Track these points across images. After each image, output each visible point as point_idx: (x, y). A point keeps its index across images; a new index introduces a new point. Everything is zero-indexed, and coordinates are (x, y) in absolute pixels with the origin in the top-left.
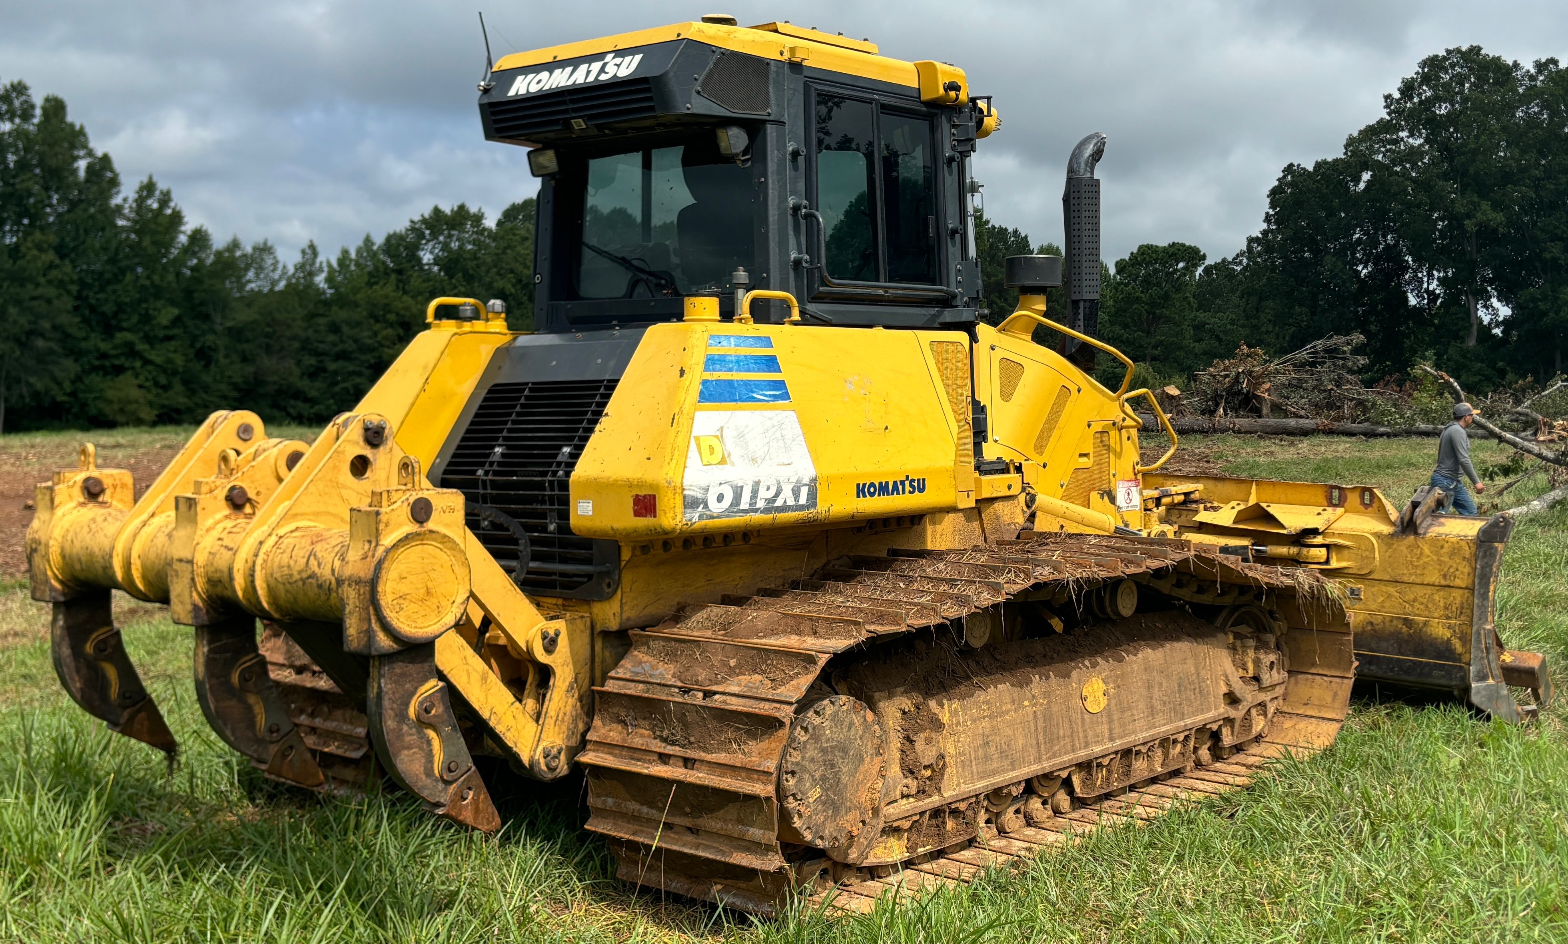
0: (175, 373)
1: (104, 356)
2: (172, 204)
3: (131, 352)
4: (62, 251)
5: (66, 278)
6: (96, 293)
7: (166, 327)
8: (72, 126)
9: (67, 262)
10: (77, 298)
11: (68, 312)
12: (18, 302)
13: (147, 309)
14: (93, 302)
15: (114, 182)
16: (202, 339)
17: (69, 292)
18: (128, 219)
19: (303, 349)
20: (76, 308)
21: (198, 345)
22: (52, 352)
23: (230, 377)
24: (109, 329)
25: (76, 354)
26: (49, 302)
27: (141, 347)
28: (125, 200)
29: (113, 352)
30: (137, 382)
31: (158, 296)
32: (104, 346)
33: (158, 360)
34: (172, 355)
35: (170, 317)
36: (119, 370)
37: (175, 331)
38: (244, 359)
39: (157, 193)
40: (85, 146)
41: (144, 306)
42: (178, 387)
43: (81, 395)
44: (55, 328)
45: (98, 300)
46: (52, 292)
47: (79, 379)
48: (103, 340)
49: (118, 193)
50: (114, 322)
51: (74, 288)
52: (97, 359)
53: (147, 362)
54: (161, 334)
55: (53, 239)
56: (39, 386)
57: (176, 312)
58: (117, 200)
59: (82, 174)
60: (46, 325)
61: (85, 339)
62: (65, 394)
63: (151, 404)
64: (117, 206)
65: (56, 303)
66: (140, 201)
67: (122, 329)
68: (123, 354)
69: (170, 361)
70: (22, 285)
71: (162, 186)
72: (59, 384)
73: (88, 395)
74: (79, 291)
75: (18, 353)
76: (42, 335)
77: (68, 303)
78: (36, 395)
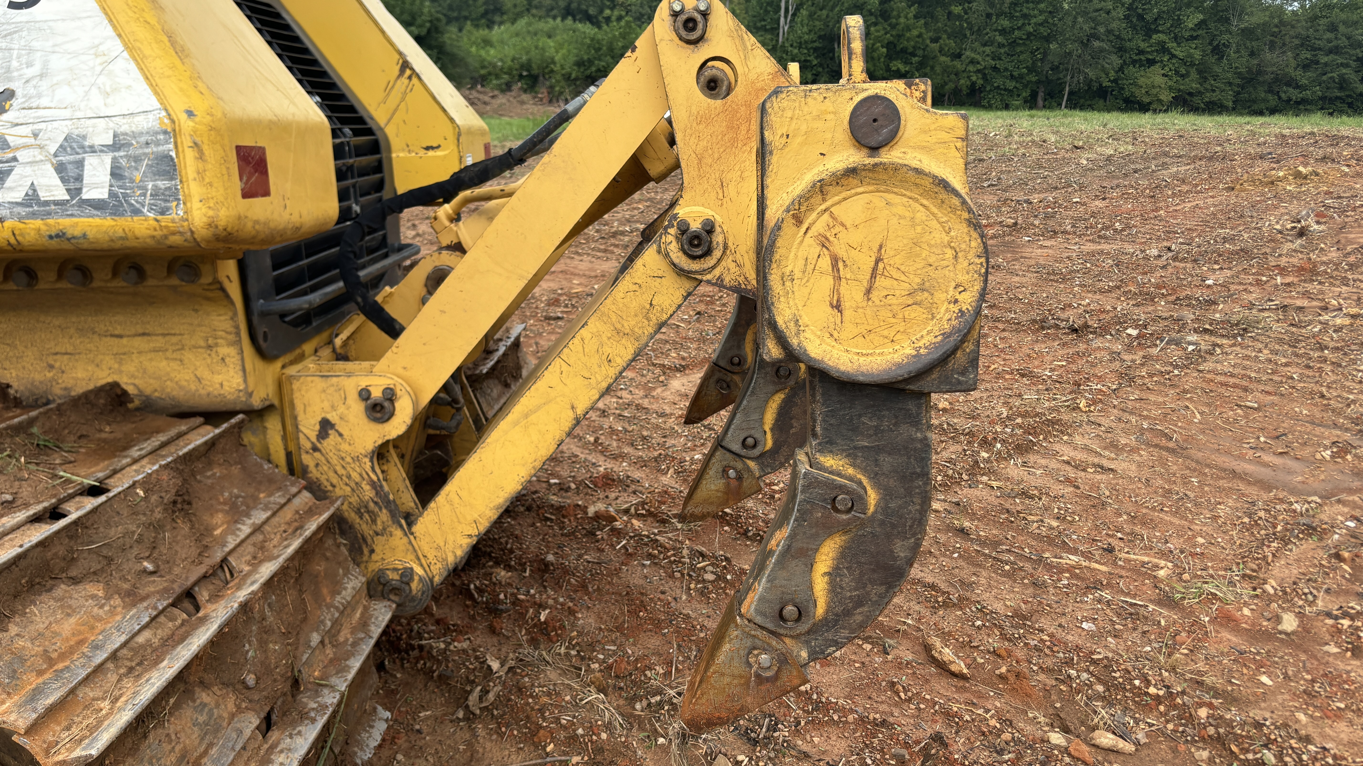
0: (1192, 65)
1: (1141, 52)
3: (1163, 49)
6: (1143, 5)
7: (1192, 29)
10: (1128, 9)
11: (1120, 20)
12: (1085, 13)
13: (1179, 16)
14: (1140, 11)
16: (1219, 38)
19: (1302, 45)
20: (1127, 17)
21: (1215, 43)
22: (1102, 50)
23: (1236, 68)
24: (1149, 32)
25: (1121, 50)
26: (1108, 13)
27: (1171, 45)
29: (1149, 50)
30: (1163, 72)
32: (1143, 45)
33: (1181, 55)
34: (1192, 51)
35: (1196, 21)
36: (1151, 62)
38: (1252, 54)
42: (1194, 75)
43: (1120, 82)
44: (1109, 32)
45: (1144, 10)
47: (1121, 69)
48: (1143, 41)
50: (1153, 27)
52: (1137, 55)
53: (1173, 56)
54: (1187, 34)
56: (1091, 74)
57: (1201, 17)
60: (1102, 29)
61: (1130, 40)
62: (1110, 81)
63: (1170, 88)
65: (1114, 13)
67: (1159, 32)
69: (1191, 56)
72: (1107, 74)
73: (1125, 82)
75: (1080, 51)
76: (1098, 39)
78: (1089, 82)
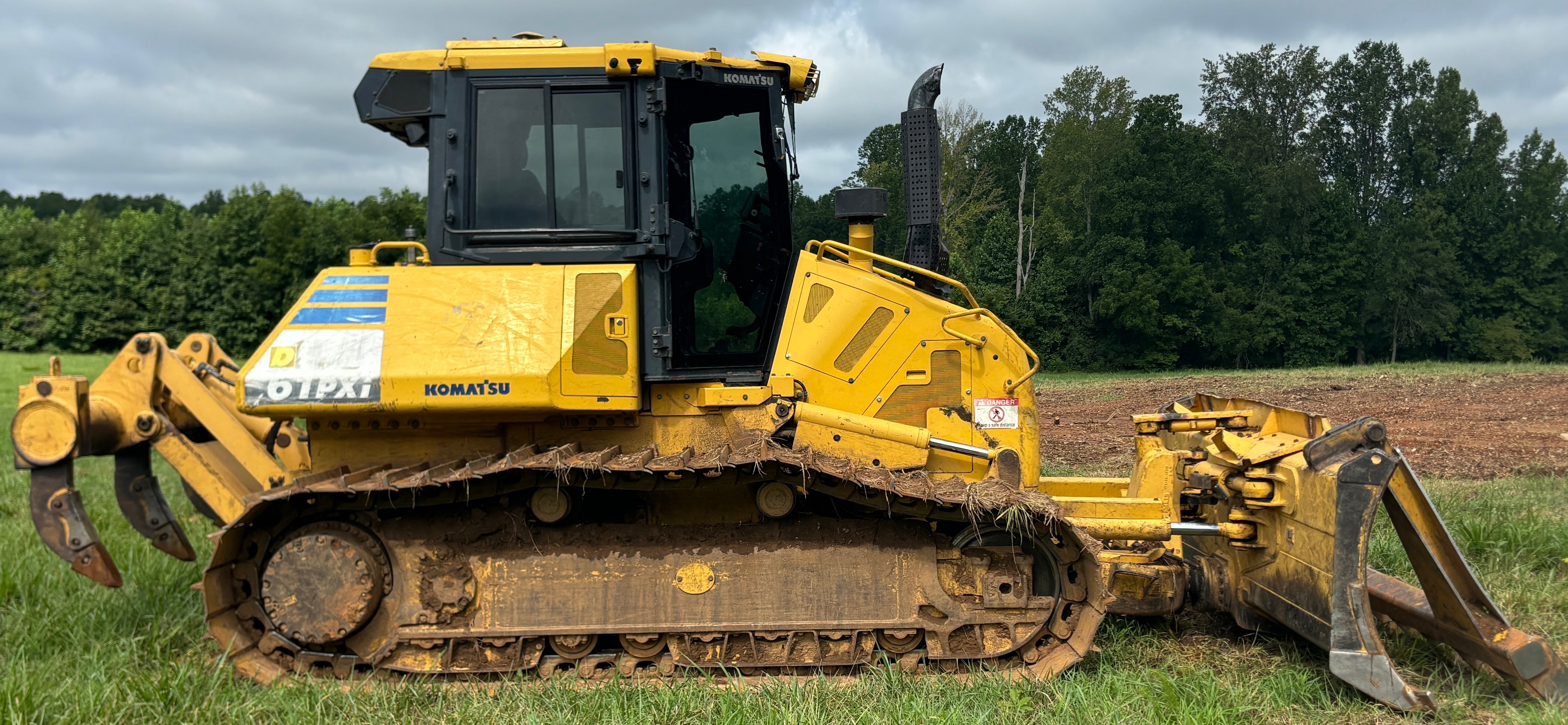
2: (1555, 154)
4: (1449, 207)
5: (1452, 231)
8: (1465, 92)
9: (1453, 216)
15: (1501, 139)
17: (1453, 243)
18: (1514, 172)
28: (1512, 154)
31: (1537, 243)
37: (1556, 274)
39: (1541, 145)
40: (1476, 110)
41: (1524, 252)
46: (1437, 244)
49: (1505, 148)
51: (1459, 239)
55: (1441, 196)
58: (1505, 155)
59: (1472, 136)
64: (1504, 160)
66: (1525, 154)
68: (1503, 297)
70: (1412, 239)
71: (1546, 138)
74: (1463, 242)
77: (1451, 253)
